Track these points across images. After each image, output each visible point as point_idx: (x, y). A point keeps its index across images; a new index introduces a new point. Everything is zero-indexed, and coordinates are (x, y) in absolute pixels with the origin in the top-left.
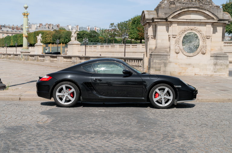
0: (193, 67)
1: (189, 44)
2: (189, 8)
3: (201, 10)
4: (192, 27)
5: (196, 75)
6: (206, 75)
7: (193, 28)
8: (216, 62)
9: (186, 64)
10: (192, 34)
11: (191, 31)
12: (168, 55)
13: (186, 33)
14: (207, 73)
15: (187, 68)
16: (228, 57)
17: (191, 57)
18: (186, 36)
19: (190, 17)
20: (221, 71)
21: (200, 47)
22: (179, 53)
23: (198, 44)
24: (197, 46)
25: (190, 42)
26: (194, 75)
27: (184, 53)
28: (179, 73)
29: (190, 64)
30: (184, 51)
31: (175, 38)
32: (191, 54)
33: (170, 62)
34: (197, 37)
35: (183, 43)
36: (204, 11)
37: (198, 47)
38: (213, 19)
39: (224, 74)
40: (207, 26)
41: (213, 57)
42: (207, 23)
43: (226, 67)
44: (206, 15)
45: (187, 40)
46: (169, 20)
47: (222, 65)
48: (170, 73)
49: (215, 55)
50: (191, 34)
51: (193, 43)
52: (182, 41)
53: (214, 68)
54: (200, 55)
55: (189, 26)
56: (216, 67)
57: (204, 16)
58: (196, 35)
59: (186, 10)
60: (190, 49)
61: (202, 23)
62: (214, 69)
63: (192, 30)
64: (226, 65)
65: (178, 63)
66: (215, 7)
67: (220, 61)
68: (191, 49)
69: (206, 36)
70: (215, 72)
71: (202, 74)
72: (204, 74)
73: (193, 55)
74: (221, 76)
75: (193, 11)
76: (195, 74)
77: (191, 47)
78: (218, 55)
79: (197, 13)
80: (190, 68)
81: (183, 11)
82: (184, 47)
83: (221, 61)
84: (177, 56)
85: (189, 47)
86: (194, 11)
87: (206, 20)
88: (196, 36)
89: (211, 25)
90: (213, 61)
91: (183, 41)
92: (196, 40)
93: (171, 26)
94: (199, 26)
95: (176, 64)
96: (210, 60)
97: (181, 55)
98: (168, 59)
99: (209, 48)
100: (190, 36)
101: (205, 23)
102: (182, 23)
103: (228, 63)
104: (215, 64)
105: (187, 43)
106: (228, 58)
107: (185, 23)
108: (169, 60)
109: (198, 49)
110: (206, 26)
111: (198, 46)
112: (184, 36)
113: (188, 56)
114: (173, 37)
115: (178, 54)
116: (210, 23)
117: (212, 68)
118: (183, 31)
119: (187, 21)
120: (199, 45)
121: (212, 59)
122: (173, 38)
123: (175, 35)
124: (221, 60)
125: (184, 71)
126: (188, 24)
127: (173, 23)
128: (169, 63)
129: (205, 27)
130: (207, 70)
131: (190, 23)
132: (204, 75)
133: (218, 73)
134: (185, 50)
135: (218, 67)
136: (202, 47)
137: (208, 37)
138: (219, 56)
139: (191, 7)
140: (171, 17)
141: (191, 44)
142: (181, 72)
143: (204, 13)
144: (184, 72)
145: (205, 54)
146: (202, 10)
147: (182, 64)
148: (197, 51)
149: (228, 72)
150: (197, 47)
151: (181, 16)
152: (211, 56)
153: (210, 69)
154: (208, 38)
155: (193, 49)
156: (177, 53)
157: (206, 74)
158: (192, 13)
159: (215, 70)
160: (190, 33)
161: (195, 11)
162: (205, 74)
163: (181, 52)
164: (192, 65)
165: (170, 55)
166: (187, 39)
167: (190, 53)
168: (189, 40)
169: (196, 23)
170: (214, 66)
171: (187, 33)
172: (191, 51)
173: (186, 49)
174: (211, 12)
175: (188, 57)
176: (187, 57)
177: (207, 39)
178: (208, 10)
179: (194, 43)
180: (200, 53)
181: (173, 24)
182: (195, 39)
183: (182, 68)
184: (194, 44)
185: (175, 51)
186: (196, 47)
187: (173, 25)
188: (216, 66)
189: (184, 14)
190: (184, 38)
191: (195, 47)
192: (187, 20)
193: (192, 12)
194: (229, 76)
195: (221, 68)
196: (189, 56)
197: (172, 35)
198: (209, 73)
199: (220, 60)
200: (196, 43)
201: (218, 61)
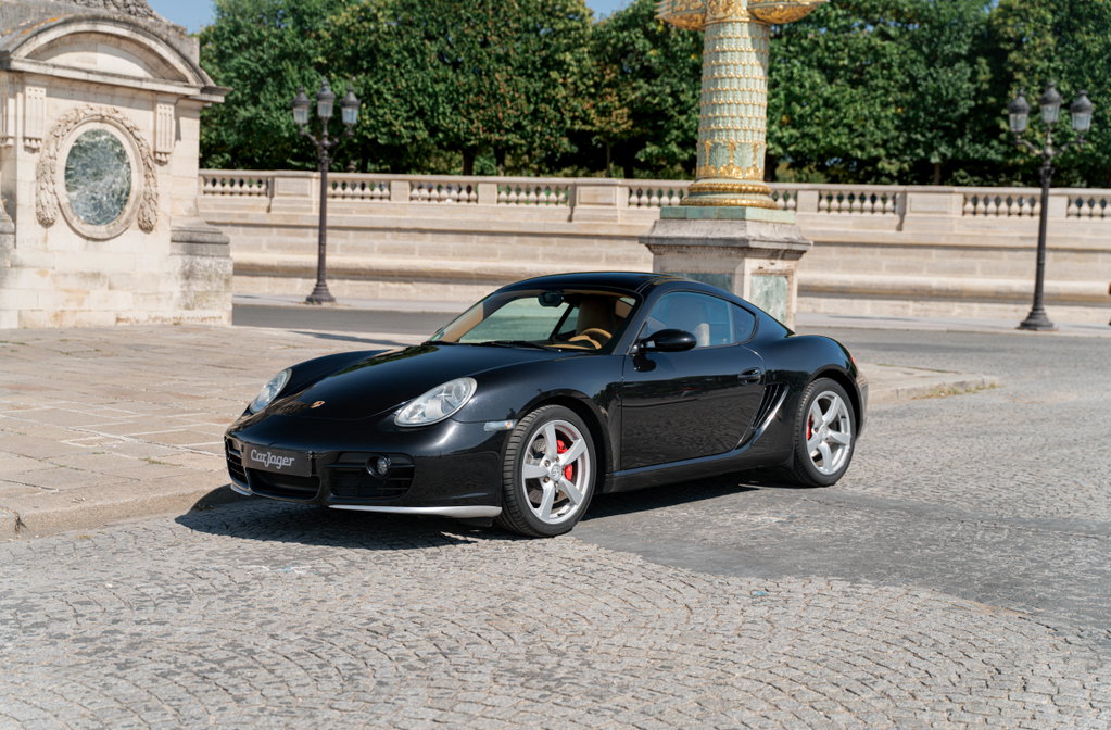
0: (110, 288)
1: (93, 184)
2: (96, 19)
3: (141, 38)
4: (104, 109)
5: (122, 320)
6: (158, 322)
7: (110, 114)
8: (192, 266)
9: (84, 276)
10: (104, 137)
11: (97, 126)
12: (6, 229)
13: (80, 131)
14: (161, 314)
15: (88, 293)
16: (227, 244)
17: (100, 243)
18: (80, 147)
19: (95, 63)
20: (208, 301)
21: (132, 197)
22: (52, 224)
23: (125, 187)
24: (122, 193)
25: (97, 175)
26: (112, 322)
27: (75, 224)
28: (56, 316)
29: (96, 276)
30: (71, 215)
31: (34, 150)
32: (101, 230)
33: (17, 266)
34: (122, 155)
35: (68, 177)
36: (152, 44)
37: (126, 201)
38: (184, 80)
39: (216, 313)
40: (161, 108)
41: (180, 245)
42: (159, 98)
43: (222, 283)
44: (155, 60)
45: (85, 166)
46: (16, 65)
47: (209, 279)
48: (20, 316)
49: (186, 236)
50: (97, 139)
51: (108, 178)
52: (63, 171)
53: (185, 289)
54: (134, 233)
55: (92, 105)
56: (189, 285)
57: (147, 66)
58: (119, 144)
59: (84, 27)
60: (98, 206)
61: (143, 94)
62: (185, 295)
63: (102, 120)
64: (224, 277)
65: (51, 271)
66: (168, 28)
67: (204, 262)
68: (101, 207)
69: (155, 153)
70: (187, 307)
71: (143, 316)
72: (149, 318)
73: (109, 232)
74: (208, 323)
75: (104, 37)
76: (118, 320)
77: (99, 196)
78: (196, 237)
79: (118, 47)
80: (98, 292)
81: (72, 28)
82: (74, 194)
83: (207, 261)
84: (46, 239)
85: (94, 198)
86: (109, 38)
87: (154, 81)
88: (118, 150)
89: (172, 107)
90: (178, 262)
91: (67, 169)
92: (117, 166)
93: (15, 96)
94: (129, 107)
95: (43, 273)
96: (171, 255)
97: (60, 233)
98: (8, 251)
99: (164, 205)
100: (94, 145)
101: (149, 96)
102: (64, 84)
103: (230, 269)
104: (188, 275)
105: (83, 179)
106: (228, 250)
107: (76, 86)
108: (12, 254)
109: (128, 208)
110: (153, 108)
111: (128, 194)
112: (73, 148)
113: (88, 238)
114: (26, 148)
115: (50, 229)
116: (168, 98)
117: (176, 288)
118: (71, 125)
119: (92, 78)
120: (129, 188)
121: (175, 251)
122: (27, 153)
123: (36, 140)
124: (207, 256)
125: (73, 306)
126: (88, 91)
127: (27, 79)
128: (14, 270)
129: (151, 113)
130: (158, 299)
131: (93, 87)
132: (151, 322)
133: (198, 313)
134: (77, 208)
135: (198, 286)
136: (142, 200)
137: (163, 158)
138: (200, 238)
139: (105, 19)
140: (25, 51)
141: (102, 184)
142: (62, 311)
143: (151, 50)
144: (75, 311)
145: (154, 232)
146: (144, 35)
147: (65, 275)
148: (125, 216)
149: (231, 307)
150: (121, 199)
151: (57, 55)
152: (173, 241)
153: (171, 294)
154: (161, 163)
155: (110, 206)
156: (46, 223)
157: (156, 318)
158: (100, 46)
159: (189, 301)
160: (96, 133)
161: (114, 39)
162: (153, 316)
163: (60, 218)
164: (105, 277)
165: (15, 233)
166: (86, 159)
167: (98, 223)
168: (91, 167)
169: (118, 90)
170: (184, 282)
171: (85, 134)
172: (98, 215)
173: (81, 205)
174: (178, 52)
175: (90, 243)
176: (84, 241)
177: (157, 166)
178: (167, 43)
179: (111, 181)
180: (135, 224)
181: (27, 88)
182: (115, 163)
183: (67, 291)
184: (111, 187)
185: (38, 214)
186: (119, 199)
187: (30, 90)
188: (191, 280)
189: (71, 43)
190: (72, 154)
191: (116, 196)
192: (89, 72)
193: (102, 42)
194: (234, 324)
195: (209, 288)
196: (95, 236)
197: (25, 138)
198: (169, 311)
199: (203, 256)
200: (119, 180)
201: (198, 259)
